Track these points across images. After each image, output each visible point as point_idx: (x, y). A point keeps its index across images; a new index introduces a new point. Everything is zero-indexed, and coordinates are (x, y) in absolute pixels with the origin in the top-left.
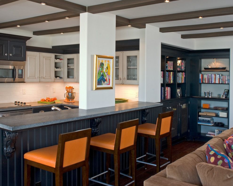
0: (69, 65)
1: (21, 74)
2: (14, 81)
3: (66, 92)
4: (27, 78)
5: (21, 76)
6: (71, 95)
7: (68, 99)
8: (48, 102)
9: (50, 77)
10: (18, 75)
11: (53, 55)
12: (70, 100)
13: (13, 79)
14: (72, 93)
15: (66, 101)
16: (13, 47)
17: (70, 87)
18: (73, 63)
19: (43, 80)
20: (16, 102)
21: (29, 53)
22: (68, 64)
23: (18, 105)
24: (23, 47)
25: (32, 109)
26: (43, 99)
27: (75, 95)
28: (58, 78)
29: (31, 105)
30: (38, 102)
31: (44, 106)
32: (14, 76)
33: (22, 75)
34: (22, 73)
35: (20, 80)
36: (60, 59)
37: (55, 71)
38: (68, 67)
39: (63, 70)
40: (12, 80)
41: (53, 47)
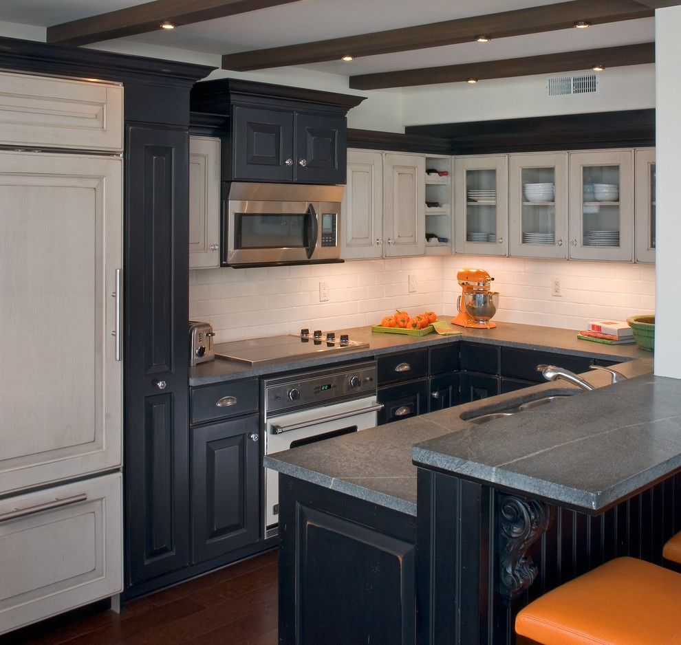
0: (474, 195)
1: (331, 231)
2: (309, 257)
3: (460, 289)
4: (347, 245)
5: (330, 240)
6: (485, 302)
7: (474, 315)
8: (411, 329)
9: (412, 240)
10: (323, 235)
11: (418, 160)
12: (477, 321)
13: (308, 250)
14: (488, 296)
15: (464, 322)
16: (309, 135)
17: (478, 273)
18: (492, 187)
19: (391, 250)
20: (305, 332)
21: (353, 154)
22: (469, 189)
23: (329, 345)
24: (337, 133)
25: (372, 358)
26: (390, 320)
27: (497, 300)
28: (434, 240)
29: (367, 346)
30: (375, 331)
31: (410, 348)
32: (308, 242)
33: (333, 235)
34: (334, 226)
35: (328, 253)
36: (442, 174)
37: (426, 216)
38: (469, 200)
39: (449, 210)
40: (302, 253)
41: (409, 129)
